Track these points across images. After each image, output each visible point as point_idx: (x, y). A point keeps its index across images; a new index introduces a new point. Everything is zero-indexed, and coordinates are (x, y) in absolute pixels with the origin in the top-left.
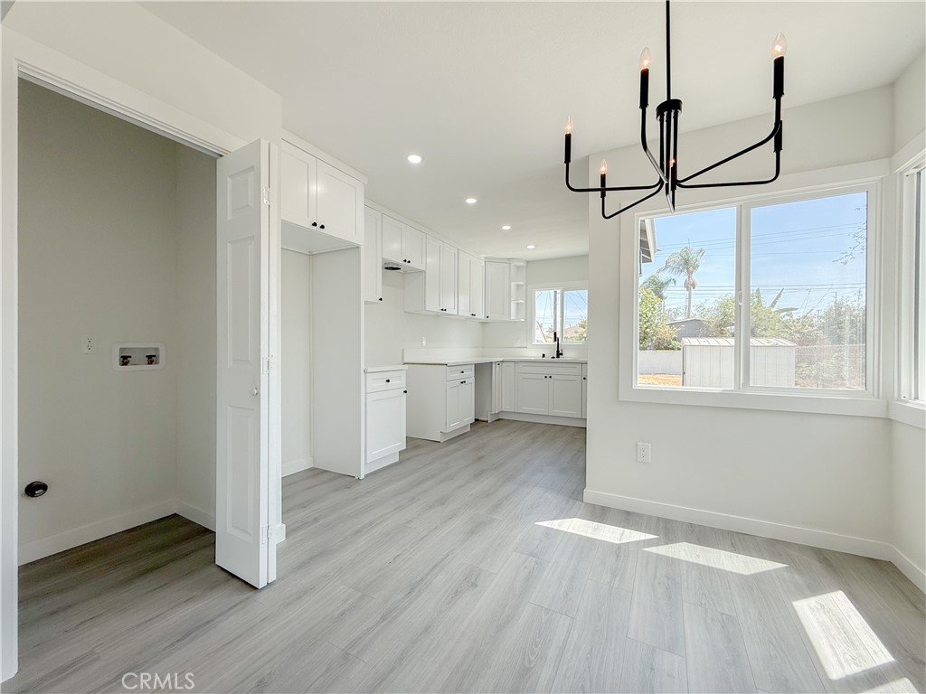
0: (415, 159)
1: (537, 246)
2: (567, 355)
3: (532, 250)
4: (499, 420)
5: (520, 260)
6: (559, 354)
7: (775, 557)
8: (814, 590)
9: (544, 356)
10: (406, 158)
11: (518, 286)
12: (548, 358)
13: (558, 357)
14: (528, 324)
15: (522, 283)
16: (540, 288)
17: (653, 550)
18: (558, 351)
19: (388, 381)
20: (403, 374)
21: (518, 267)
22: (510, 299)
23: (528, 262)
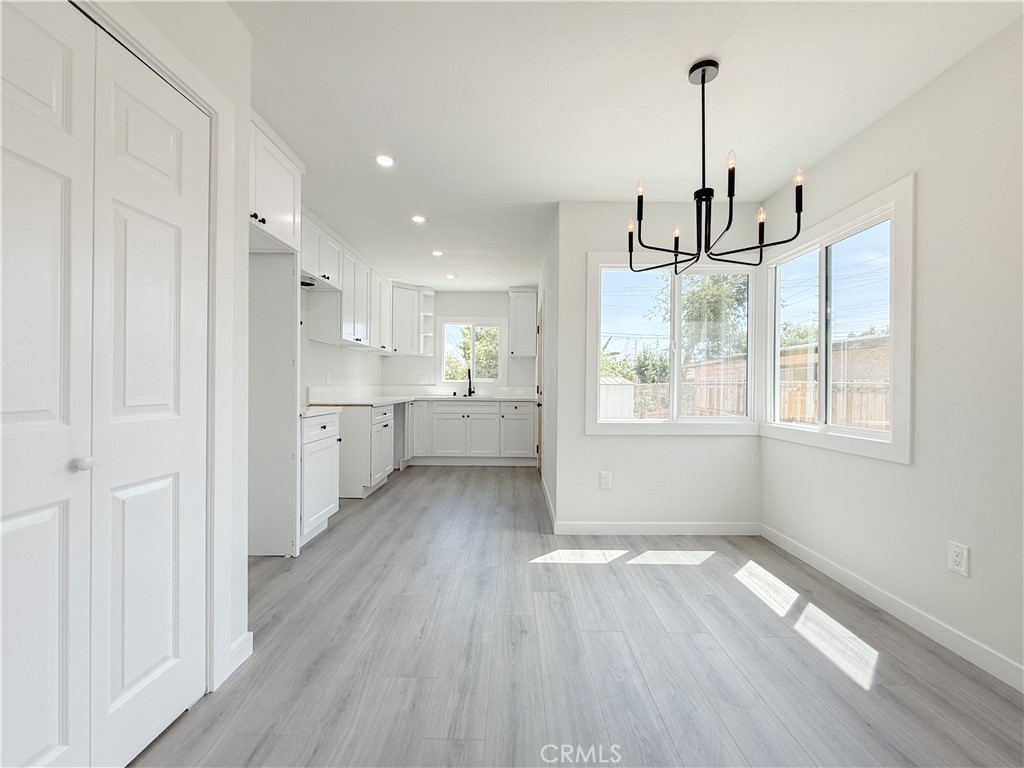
0: (385, 161)
1: (456, 276)
2: (479, 393)
3: (450, 280)
4: (409, 467)
5: (430, 288)
6: (471, 392)
7: (707, 548)
8: (740, 565)
9: (455, 394)
10: (375, 158)
11: (425, 317)
12: (460, 396)
13: (470, 395)
14: (437, 358)
15: (431, 314)
16: (450, 322)
17: (633, 561)
18: (470, 389)
19: (324, 427)
20: (336, 418)
21: (426, 296)
22: (419, 330)
23: (436, 292)
